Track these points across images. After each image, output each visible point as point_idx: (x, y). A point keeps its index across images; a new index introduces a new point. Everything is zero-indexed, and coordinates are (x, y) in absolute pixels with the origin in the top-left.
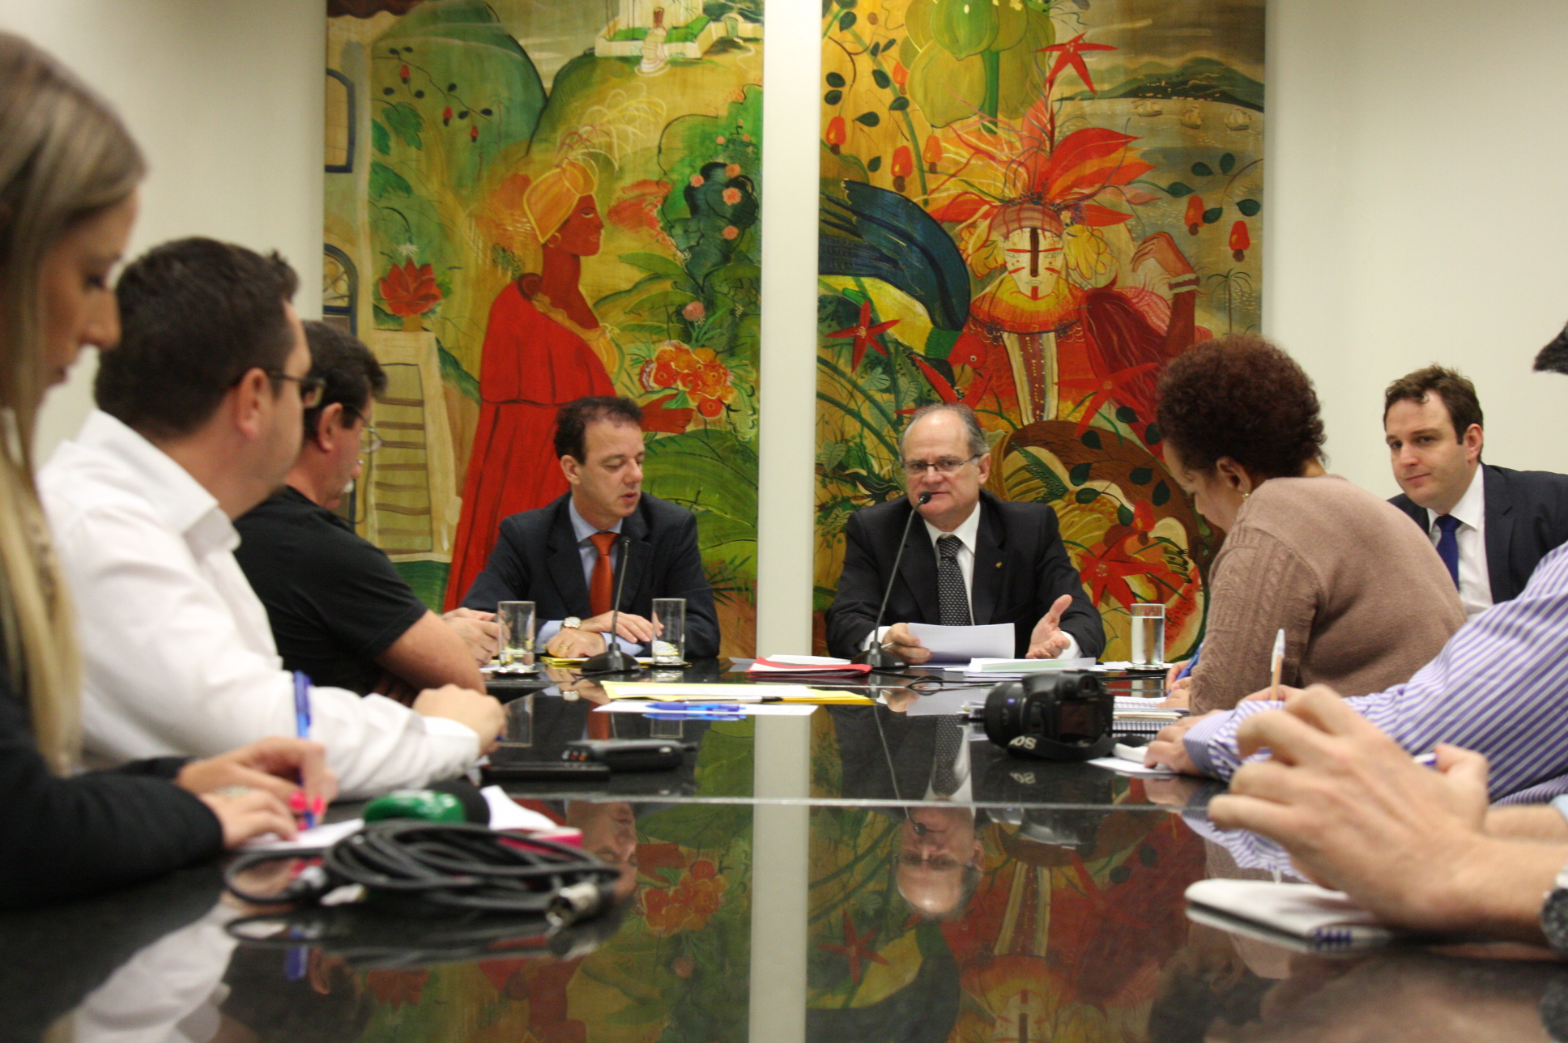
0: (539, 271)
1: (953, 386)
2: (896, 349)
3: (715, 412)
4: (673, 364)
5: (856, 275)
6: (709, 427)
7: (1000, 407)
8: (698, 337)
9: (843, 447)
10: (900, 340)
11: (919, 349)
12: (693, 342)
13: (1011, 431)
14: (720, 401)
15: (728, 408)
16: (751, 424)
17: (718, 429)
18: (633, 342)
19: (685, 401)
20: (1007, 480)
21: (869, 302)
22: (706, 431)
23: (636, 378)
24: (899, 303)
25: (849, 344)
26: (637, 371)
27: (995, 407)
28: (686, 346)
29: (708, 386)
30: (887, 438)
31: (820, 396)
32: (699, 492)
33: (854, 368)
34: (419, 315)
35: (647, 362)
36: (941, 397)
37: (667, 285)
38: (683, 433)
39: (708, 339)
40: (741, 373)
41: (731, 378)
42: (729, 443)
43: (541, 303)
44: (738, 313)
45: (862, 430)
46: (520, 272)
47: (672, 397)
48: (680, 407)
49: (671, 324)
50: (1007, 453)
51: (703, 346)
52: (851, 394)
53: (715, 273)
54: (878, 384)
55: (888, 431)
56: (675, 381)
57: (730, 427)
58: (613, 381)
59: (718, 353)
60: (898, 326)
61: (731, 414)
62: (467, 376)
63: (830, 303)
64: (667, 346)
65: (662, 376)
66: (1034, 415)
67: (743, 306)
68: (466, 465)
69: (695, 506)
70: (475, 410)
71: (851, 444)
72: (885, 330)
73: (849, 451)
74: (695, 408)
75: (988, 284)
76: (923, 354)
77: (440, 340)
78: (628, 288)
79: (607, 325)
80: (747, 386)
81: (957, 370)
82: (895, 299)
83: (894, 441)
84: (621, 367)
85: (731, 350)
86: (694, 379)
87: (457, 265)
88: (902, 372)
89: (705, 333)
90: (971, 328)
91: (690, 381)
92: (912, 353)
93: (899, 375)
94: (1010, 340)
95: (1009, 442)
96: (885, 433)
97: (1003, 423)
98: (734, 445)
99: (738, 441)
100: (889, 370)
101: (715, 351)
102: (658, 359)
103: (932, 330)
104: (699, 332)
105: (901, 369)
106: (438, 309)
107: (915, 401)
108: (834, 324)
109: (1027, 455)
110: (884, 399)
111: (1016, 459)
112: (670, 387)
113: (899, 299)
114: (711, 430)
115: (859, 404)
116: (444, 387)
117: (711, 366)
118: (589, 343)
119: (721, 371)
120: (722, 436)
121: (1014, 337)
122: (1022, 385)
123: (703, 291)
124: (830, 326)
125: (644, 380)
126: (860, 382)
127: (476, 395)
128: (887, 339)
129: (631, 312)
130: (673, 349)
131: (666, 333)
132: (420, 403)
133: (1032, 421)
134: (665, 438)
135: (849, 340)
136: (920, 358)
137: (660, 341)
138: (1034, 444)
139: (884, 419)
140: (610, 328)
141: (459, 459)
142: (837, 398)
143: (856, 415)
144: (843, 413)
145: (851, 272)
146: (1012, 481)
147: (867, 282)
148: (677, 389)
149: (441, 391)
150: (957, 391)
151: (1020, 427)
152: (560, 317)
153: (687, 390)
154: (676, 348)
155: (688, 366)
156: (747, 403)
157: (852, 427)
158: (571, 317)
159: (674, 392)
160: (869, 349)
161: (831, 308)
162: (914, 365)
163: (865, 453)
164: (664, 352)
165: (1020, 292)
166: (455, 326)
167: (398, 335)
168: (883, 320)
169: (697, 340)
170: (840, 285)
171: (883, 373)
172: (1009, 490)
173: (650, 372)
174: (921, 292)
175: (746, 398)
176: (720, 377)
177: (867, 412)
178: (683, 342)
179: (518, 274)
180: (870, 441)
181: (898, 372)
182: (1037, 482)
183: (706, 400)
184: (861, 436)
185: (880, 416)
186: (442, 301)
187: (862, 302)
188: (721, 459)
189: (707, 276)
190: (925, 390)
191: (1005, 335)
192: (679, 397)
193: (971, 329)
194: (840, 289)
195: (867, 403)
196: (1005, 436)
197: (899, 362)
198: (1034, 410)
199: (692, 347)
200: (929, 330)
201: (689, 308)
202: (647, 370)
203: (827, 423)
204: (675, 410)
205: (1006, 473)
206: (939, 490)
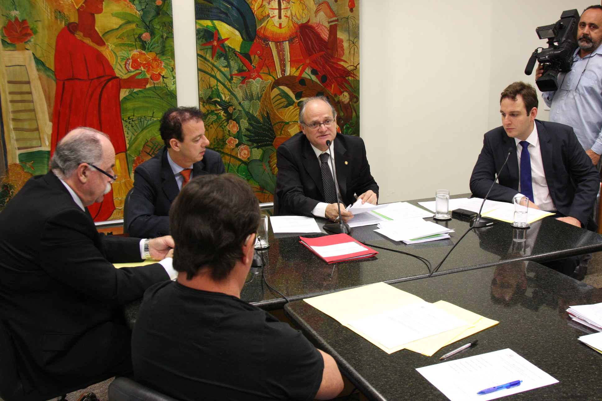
0: (77, 21)
1: (251, 64)
2: (229, 50)
3: (159, 79)
4: (139, 60)
5: (212, 20)
6: (156, 85)
7: (269, 72)
8: (148, 48)
9: (210, 90)
10: (230, 46)
11: (238, 49)
12: (147, 50)
13: (274, 80)
14: (159, 74)
15: (163, 77)
16: (173, 83)
17: (160, 86)
18: (121, 51)
19: (145, 75)
20: (273, 99)
21: (217, 31)
22: (154, 87)
23: (123, 66)
24: (229, 31)
25: (210, 48)
26: (124, 63)
27: (267, 71)
28: (144, 52)
29: (154, 68)
30: (227, 86)
31: (199, 70)
32: (154, 112)
33: (213, 58)
34: (23, 43)
35: (128, 59)
36: (246, 67)
37: (134, 26)
38: (145, 89)
39: (153, 48)
40: (167, 62)
41: (163, 64)
42: (164, 92)
43: (79, 35)
44: (165, 37)
45: (217, 83)
46: (68, 22)
47: (140, 73)
48: (143, 78)
49: (136, 43)
50: (272, 89)
51: (151, 51)
52: (212, 69)
53: (154, 20)
54: (222, 64)
55: (227, 83)
56: (140, 67)
57: (164, 85)
58: (114, 68)
59: (157, 54)
60: (229, 40)
61: (164, 79)
62: (49, 69)
63: (202, 31)
64: (135, 52)
65: (134, 65)
66: (282, 74)
67: (166, 34)
68: (52, 108)
69: (152, 118)
70: (54, 84)
71: (213, 89)
72: (224, 42)
73: (212, 91)
74: (149, 78)
75: (263, 22)
76: (239, 51)
77: (35, 54)
78: (117, 28)
79: (109, 44)
80: (170, 67)
81: (252, 57)
82: (227, 29)
83: (230, 87)
84: (116, 62)
85: (163, 52)
86: (148, 66)
87: (39, 20)
88: (231, 59)
89: (151, 46)
90: (257, 40)
91: (147, 67)
92: (235, 51)
93: (230, 60)
94: (272, 45)
95: (273, 85)
96: (226, 84)
97: (271, 77)
98: (167, 92)
99: (168, 90)
100: (226, 58)
101: (156, 53)
102: (132, 58)
103: (242, 41)
104: (149, 46)
105: (231, 58)
106: (32, 40)
107: (237, 70)
108: (204, 40)
109: (280, 89)
110: (224, 70)
111: (276, 91)
112: (138, 70)
113: (229, 29)
114: (157, 87)
115: (216, 73)
116: (39, 75)
117: (155, 60)
118: (102, 52)
119: (159, 61)
120: (161, 89)
121: (273, 43)
122: (277, 63)
123: (149, 28)
124: (202, 41)
125: (127, 67)
126: (215, 64)
127: (54, 77)
128: (225, 46)
129: (119, 38)
130: (139, 53)
131: (135, 47)
132: (29, 83)
133: (281, 76)
134: (138, 91)
135: (210, 47)
136: (238, 53)
137: (132, 50)
138: (282, 85)
139: (225, 78)
140: (110, 45)
141: (49, 106)
142: (207, 70)
143: (215, 77)
144: (209, 76)
145: (209, 18)
146: (275, 100)
147: (216, 22)
148: (141, 70)
149: (37, 77)
150: (253, 65)
151: (277, 79)
152: (88, 41)
153: (146, 70)
154: (140, 53)
155: (145, 60)
156: (171, 74)
157: (213, 82)
158: (93, 41)
159: (140, 71)
160: (218, 50)
161: (202, 34)
162: (236, 56)
163: (219, 92)
164: (135, 54)
165: (275, 25)
166: (40, 47)
167: (15, 52)
168: (223, 38)
169: (148, 49)
170: (206, 24)
171: (224, 60)
172: (274, 103)
173: (129, 64)
174: (237, 26)
175: (170, 72)
176: (159, 64)
177: (219, 75)
178: (142, 50)
179: (67, 23)
180: (221, 87)
181: (230, 59)
182: (283, 100)
183: (153, 74)
184: (217, 86)
185: (224, 77)
186: (34, 36)
187: (214, 31)
188: (162, 98)
189: (150, 21)
190: (241, 66)
191: (270, 43)
192: (142, 74)
193: (257, 41)
194: (205, 25)
195: (219, 72)
196: (271, 83)
197: (230, 55)
198: (282, 72)
199: (146, 52)
200: (241, 42)
201: (144, 35)
202: (128, 62)
203: (203, 81)
204: (141, 79)
205: (272, 97)
206: (326, 134)
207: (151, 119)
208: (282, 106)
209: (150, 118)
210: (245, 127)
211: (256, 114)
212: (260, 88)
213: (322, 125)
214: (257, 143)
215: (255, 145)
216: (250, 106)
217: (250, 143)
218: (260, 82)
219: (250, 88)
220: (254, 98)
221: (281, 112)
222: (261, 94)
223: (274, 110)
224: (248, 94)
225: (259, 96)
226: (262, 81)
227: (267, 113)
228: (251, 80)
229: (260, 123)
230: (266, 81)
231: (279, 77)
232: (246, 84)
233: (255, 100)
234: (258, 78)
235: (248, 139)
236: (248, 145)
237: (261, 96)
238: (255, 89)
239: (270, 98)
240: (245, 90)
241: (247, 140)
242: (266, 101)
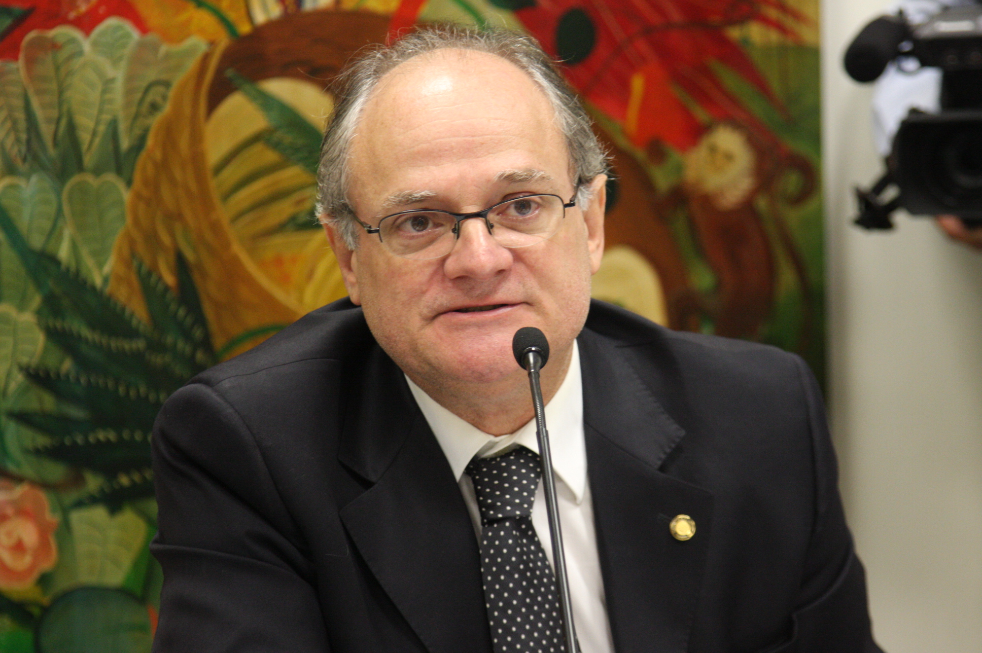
13: (224, 41)
20: (218, 170)
50: (215, 101)
95: (219, 71)
97: (203, 19)
109: (268, 102)
111: (240, 115)
133: (277, 11)
138: (286, 71)
146: (232, 174)
151: (245, 28)
172: (227, 196)
182: (295, 174)
196: (206, 57)
205: (215, 152)
206: (500, 296)
210: (25, 360)
211: (100, 266)
212: (129, 92)
213: (475, 228)
214: (109, 471)
215: (93, 483)
216: (59, 212)
217: (56, 471)
218: (127, 51)
219: (54, 86)
220: (89, 160)
221: (279, 261)
222: (137, 132)
223: (227, 245)
224: (46, 131)
225: (125, 144)
226: (142, 46)
227: (181, 265)
228: (62, 32)
229: (131, 333)
230: (167, 37)
231: (260, 18)
232: (31, 62)
233: (98, 171)
234: (112, 22)
235: (42, 441)
236: (45, 485)
237: (139, 145)
238: (95, 96)
239: (197, 158)
240: (18, 103)
241: (38, 452)
242: (173, 182)
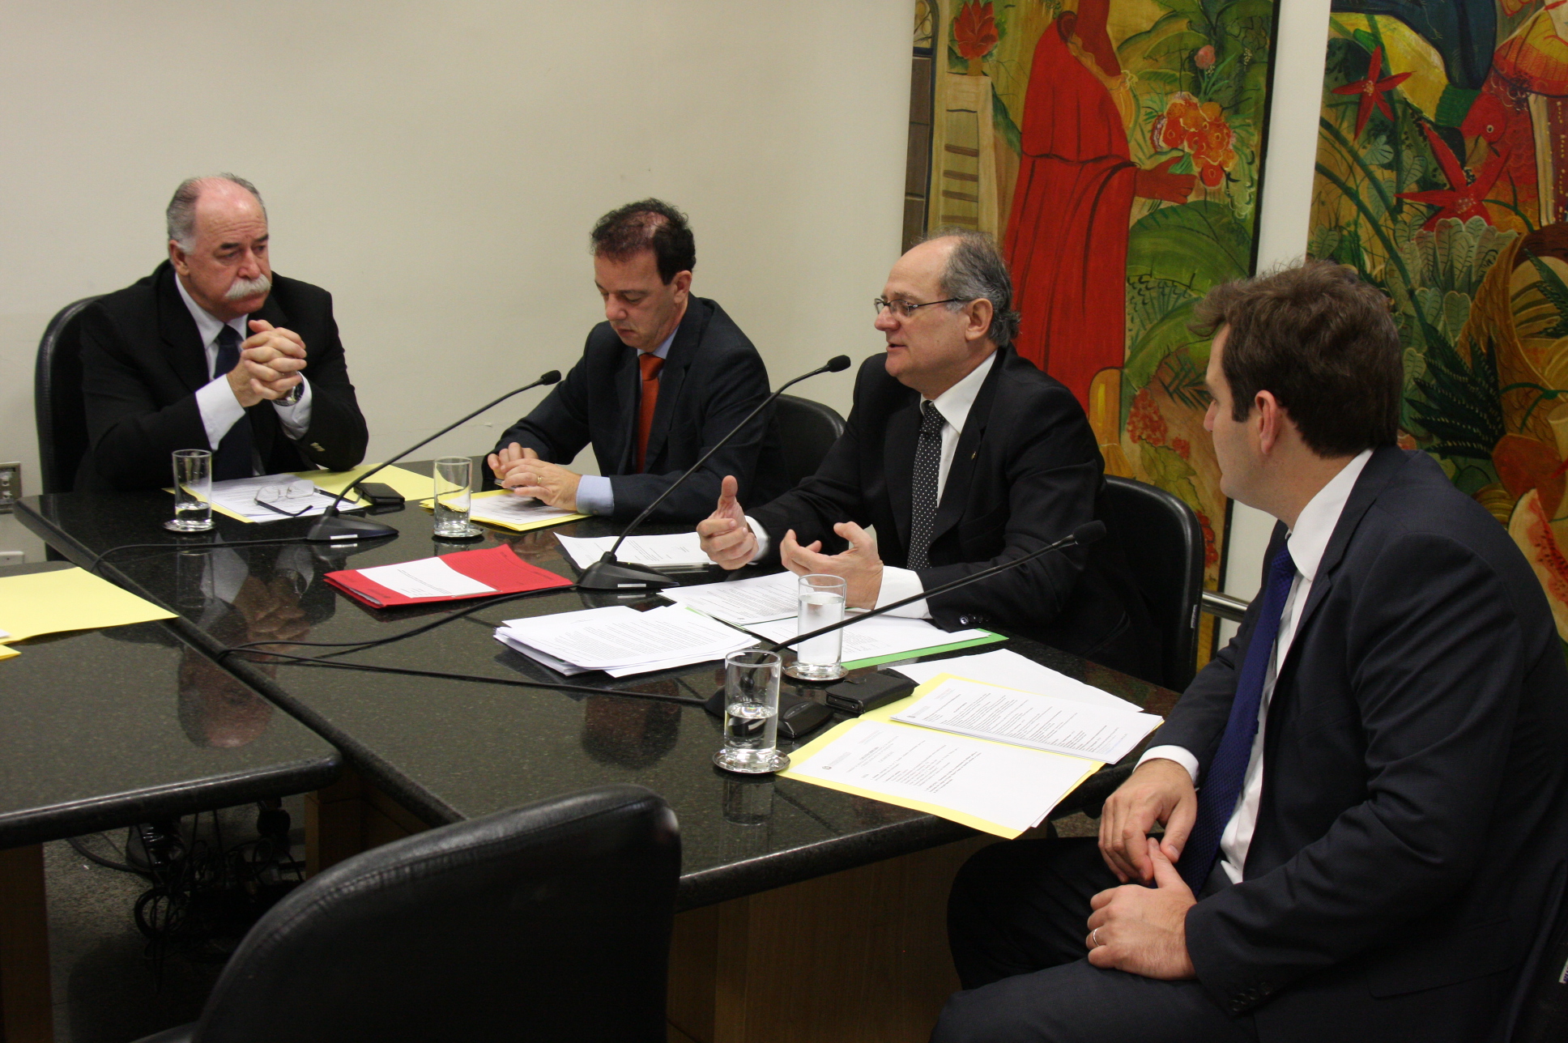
0: (1075, 10)
1: (1462, 166)
2: (1404, 112)
3: (1216, 182)
4: (1181, 120)
5: (1370, 12)
6: (1208, 199)
7: (1516, 199)
8: (1206, 89)
9: (1335, 235)
10: (1410, 100)
11: (1430, 114)
12: (1202, 95)
13: (1525, 233)
14: (1221, 168)
15: (1228, 176)
16: (1248, 198)
17: (1217, 201)
18: (1148, 93)
19: (1189, 165)
20: (1513, 299)
21: (1381, 47)
22: (1205, 201)
23: (1148, 136)
24: (1413, 50)
25: (1352, 103)
26: (1149, 127)
27: (1509, 198)
28: (1195, 100)
29: (1212, 149)
30: (1384, 229)
31: (1320, 169)
32: (1194, 275)
33: (1356, 135)
34: (980, 58)
35: (1159, 116)
36: (1448, 178)
37: (1182, 25)
38: (1184, 204)
39: (1216, 92)
40: (1243, 134)
41: (1233, 141)
42: (1225, 220)
43: (1075, 45)
44: (1247, 60)
45: (1358, 216)
46: (1060, 10)
47: (1178, 160)
48: (1184, 173)
49: (1183, 73)
50: (1517, 263)
51: (1210, 100)
52: (1351, 168)
53: (1228, 10)
54: (1379, 157)
55: (1384, 219)
56: (1182, 142)
57: (1228, 200)
58: (1129, 138)
59: (1223, 109)
60: (1409, 80)
61: (1231, 184)
62: (1011, 125)
63: (1340, 48)
64: (1177, 99)
65: (1171, 134)
66: (1556, 213)
67: (1252, 52)
68: (1006, 223)
69: (1189, 291)
70: (1016, 159)
71: (1345, 233)
72: (1394, 86)
73: (1341, 241)
74: (1197, 175)
75: (1519, 24)
76: (1432, 119)
77: (995, 86)
78: (1148, 29)
79: (1127, 71)
80: (1248, 151)
81: (1469, 144)
82: (1409, 45)
83: (1391, 232)
84: (1136, 122)
85: (1236, 107)
86: (1200, 140)
87: (1011, 4)
88: (1407, 142)
89: (1213, 85)
90: (1492, 85)
91: (1196, 142)
92: (1421, 118)
93: (1404, 147)
94: (1537, 105)
95: (1521, 248)
96: (1381, 222)
97: (1517, 220)
98: (1230, 223)
99: (1235, 218)
100: (1394, 141)
101: (1221, 106)
102: (1169, 113)
103: (1447, 87)
104: (1208, 83)
105: (1407, 139)
106: (995, 52)
107: (1417, 182)
108: (1341, 76)
109: (1542, 268)
110: (1385, 176)
111: (1528, 272)
112: (1176, 149)
113: (1413, 44)
114: (1211, 203)
115: (1358, 182)
116: (995, 137)
117: (1217, 125)
118: (1111, 92)
119: (1225, 131)
120: (1220, 210)
121: (1542, 99)
122: (1545, 171)
123: (1215, 34)
124: (1336, 79)
125: (1155, 138)
126: (1362, 153)
127: (1018, 145)
128: (1396, 98)
129: (1149, 57)
130: (1183, 103)
131: (1177, 84)
132: (975, 153)
133: (1552, 220)
134: (1168, 208)
135: (1354, 98)
136: (1428, 125)
137: (1172, 92)
138: (1552, 253)
139: (1382, 204)
140: (1130, 75)
141: (1001, 215)
142: (1337, 173)
143: (1353, 195)
144: (1340, 191)
145: (1365, 8)
146: (1520, 302)
147: (1381, 20)
148: (1183, 151)
149: (992, 141)
150: (1467, 172)
151: (1536, 228)
152: (1089, 62)
153: (1192, 152)
154: (1187, 101)
155: (1196, 125)
156: (1247, 172)
157: (1348, 210)
158: (1098, 63)
159: (1181, 154)
160: (1375, 111)
161: (1340, 55)
162: (1421, 134)
163: (1359, 246)
164: (1174, 105)
165: (1556, 36)
166: (1006, 70)
167: (965, 79)
168: (1393, 73)
169: (1205, 93)
170: (1352, 25)
171: (1387, 143)
172: (1515, 313)
173: (1161, 129)
174: (1438, 36)
175: (1246, 166)
176: (1223, 139)
177: (1366, 194)
178: (1193, 94)
179: (1057, 11)
180: (1365, 231)
181: (1403, 142)
182: (1549, 307)
183: (1207, 166)
184: (1356, 223)
185: (1379, 198)
186: (998, 43)
187: (1372, 48)
188: (1217, 239)
189: (1220, 13)
190: (1431, 168)
191: (1532, 98)
192: (1184, 159)
193: (1491, 87)
194: (1351, 30)
195: (1367, 182)
196: (1517, 239)
197: (1406, 129)
198: (1556, 206)
199: (1200, 100)
200: (1442, 88)
201: (1201, 53)
202: (1159, 126)
203: (1323, 203)
204: (1180, 175)
205: (1513, 290)
207: (1185, 292)
208: (1541, 329)
209: (1184, 288)
210: (1416, 375)
211: (1454, 337)
212: (1479, 253)
214: (1444, 438)
215: (1436, 441)
216: (1441, 309)
217: (1421, 431)
218: (1481, 233)
219: (1447, 246)
220: (1457, 284)
221: (1535, 350)
222: (1480, 273)
223: (1512, 339)
224: (1441, 267)
225: (1474, 279)
226: (1488, 230)
227: (1490, 342)
228: (1454, 220)
229: (1463, 374)
230: (1500, 229)
231: (1544, 223)
232: (1439, 232)
233: (1459, 291)
234: (1476, 217)
235: (1418, 415)
236: (1417, 438)
237: (1479, 281)
238: (1463, 253)
239: (1505, 291)
240: (1431, 252)
241: (1415, 420)
242: (1492, 299)
